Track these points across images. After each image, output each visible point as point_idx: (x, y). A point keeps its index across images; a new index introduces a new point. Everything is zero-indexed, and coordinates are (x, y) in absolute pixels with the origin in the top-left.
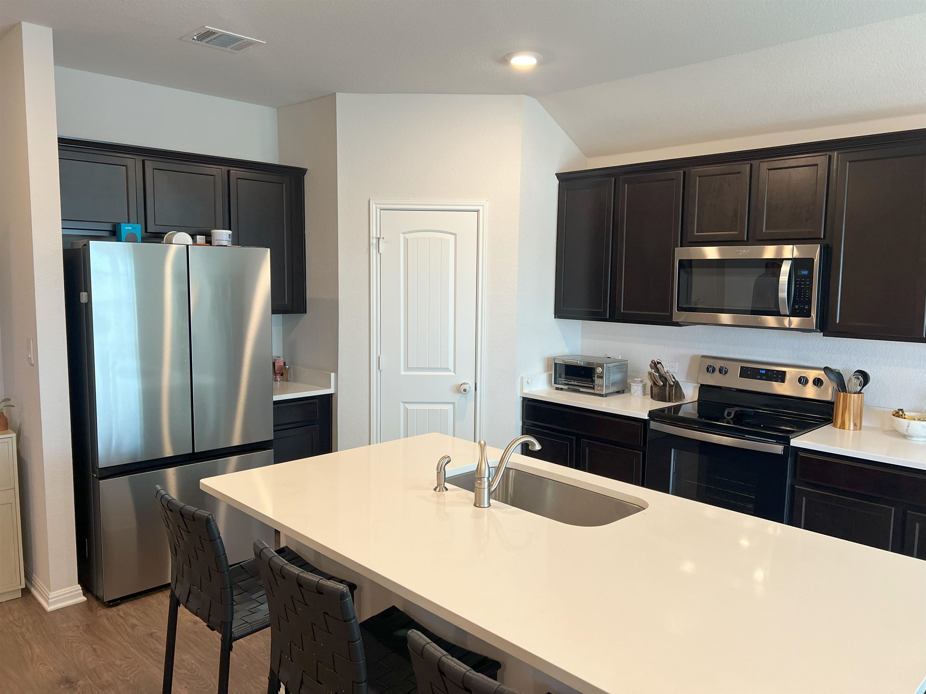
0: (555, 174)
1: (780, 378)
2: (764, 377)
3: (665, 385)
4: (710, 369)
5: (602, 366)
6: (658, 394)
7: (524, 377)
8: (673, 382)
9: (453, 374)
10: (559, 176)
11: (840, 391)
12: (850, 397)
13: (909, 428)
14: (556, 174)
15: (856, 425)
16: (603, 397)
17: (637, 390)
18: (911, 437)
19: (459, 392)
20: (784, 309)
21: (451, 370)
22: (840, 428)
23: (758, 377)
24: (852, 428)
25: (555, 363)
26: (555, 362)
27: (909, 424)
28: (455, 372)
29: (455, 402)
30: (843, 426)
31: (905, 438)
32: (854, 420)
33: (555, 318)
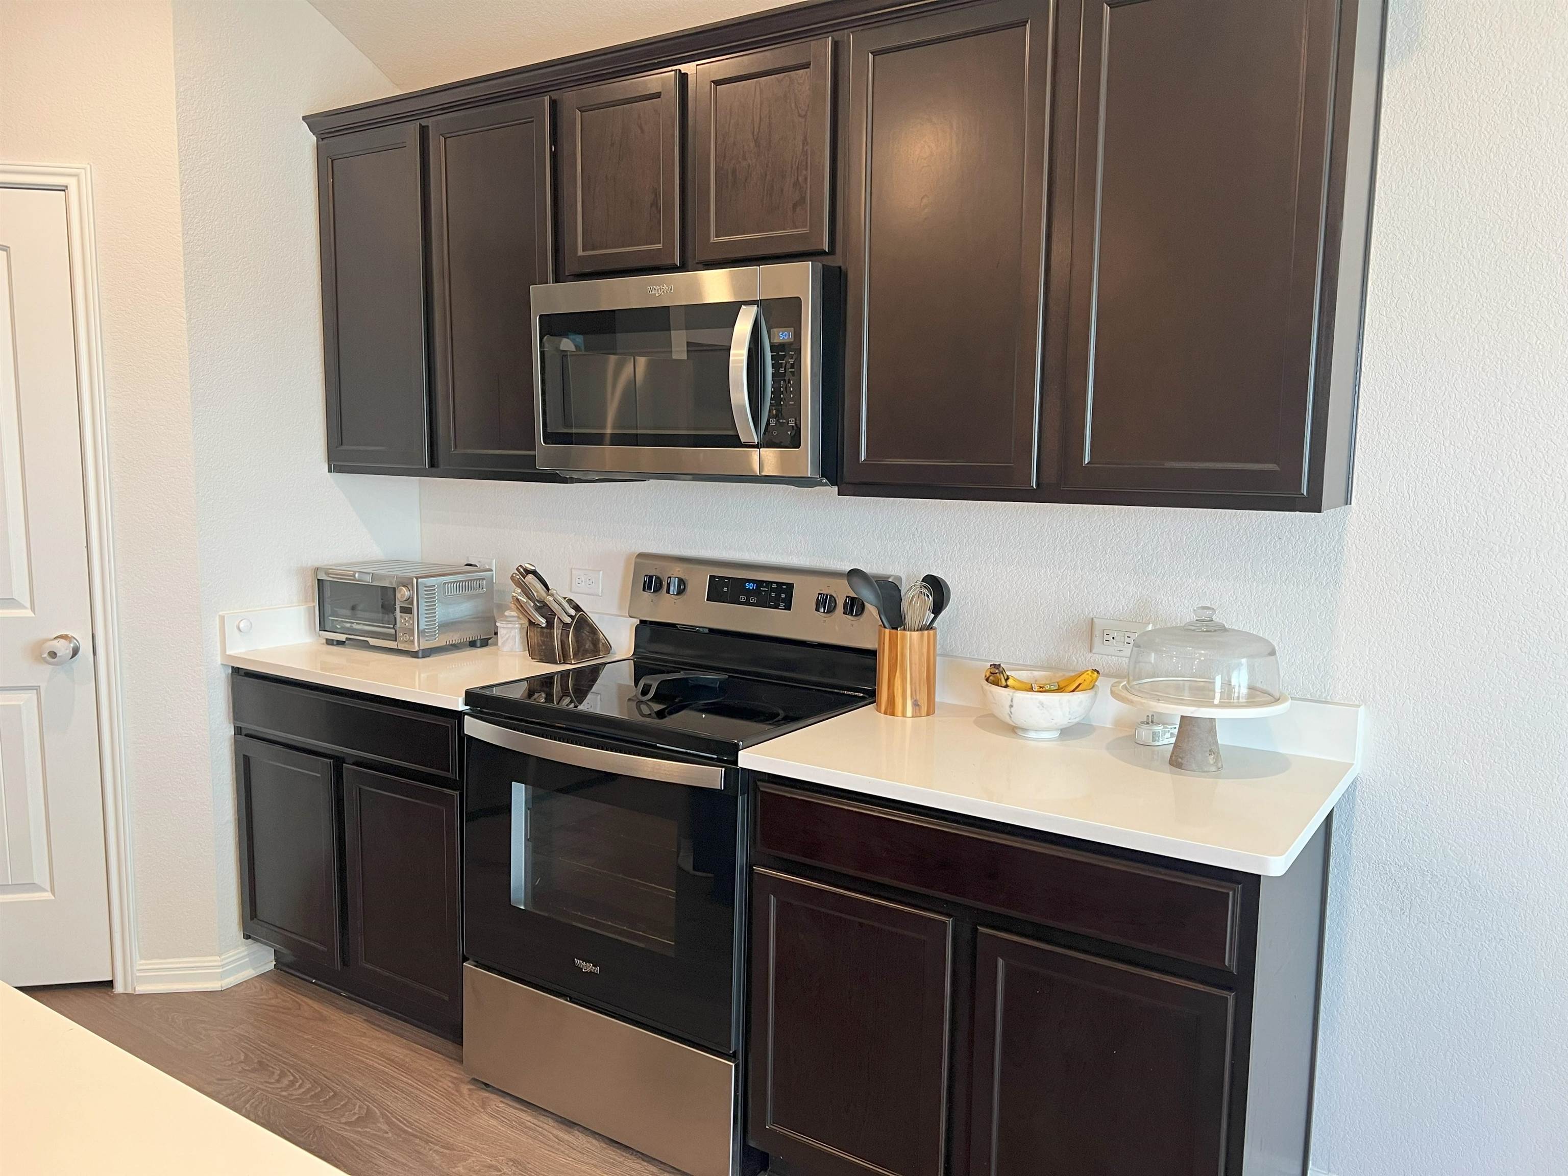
0: (301, 119)
1: (783, 600)
2: (753, 600)
3: (550, 624)
4: (653, 584)
5: (407, 583)
6: (538, 646)
7: (226, 616)
8: (571, 616)
9: (28, 613)
10: (312, 121)
11: (885, 627)
12: (903, 638)
13: (1013, 710)
14: (304, 118)
15: (918, 705)
16: (418, 658)
17: (507, 639)
18: (1025, 730)
19: (39, 659)
20: (747, 431)
21: (21, 604)
22: (885, 713)
23: (743, 598)
24: (909, 712)
25: (318, 580)
26: (319, 578)
27: (1012, 701)
28: (33, 609)
29: (39, 686)
30: (891, 711)
31: (1015, 733)
32: (914, 693)
33: (330, 471)
